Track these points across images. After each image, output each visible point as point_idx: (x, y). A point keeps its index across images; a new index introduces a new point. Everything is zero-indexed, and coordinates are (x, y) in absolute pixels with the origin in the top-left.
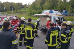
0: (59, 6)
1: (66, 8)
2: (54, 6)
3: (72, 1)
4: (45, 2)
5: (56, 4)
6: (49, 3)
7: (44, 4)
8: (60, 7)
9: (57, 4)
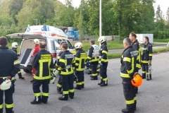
0: (57, 18)
1: (74, 22)
2: (45, 17)
3: (84, 8)
4: (22, 4)
5: (50, 10)
6: (34, 8)
7: (19, 10)
8: (61, 19)
9: (53, 12)
